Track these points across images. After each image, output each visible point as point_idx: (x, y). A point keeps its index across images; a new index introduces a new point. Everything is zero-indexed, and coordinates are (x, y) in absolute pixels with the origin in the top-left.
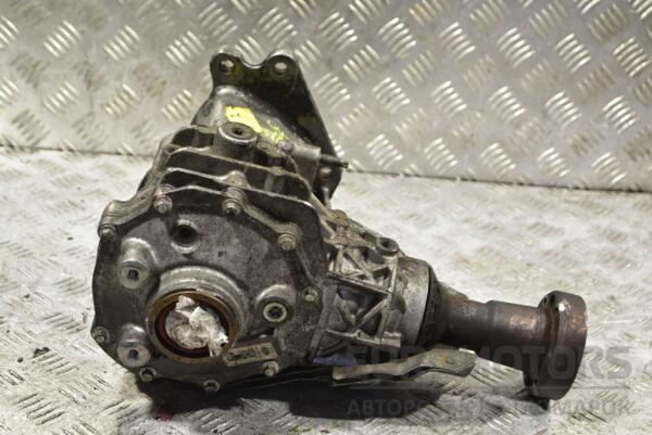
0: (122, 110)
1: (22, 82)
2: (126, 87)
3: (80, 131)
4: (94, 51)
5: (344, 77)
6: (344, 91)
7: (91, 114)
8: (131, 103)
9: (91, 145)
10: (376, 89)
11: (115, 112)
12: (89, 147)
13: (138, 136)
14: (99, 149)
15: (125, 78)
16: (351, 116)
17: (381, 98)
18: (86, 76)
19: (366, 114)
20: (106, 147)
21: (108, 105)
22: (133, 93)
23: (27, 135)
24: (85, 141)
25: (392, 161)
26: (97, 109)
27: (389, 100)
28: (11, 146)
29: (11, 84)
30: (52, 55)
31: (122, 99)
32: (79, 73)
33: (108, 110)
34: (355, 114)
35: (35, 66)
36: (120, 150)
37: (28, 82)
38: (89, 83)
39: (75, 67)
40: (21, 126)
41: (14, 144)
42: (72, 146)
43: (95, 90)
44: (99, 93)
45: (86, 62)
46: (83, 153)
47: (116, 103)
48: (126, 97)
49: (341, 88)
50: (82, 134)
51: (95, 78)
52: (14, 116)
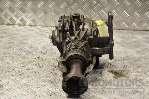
0: (52, 18)
1: (33, 13)
2: (52, 13)
3: (44, 22)
4: (46, 7)
5: (94, 10)
6: (94, 13)
7: (46, 19)
8: (53, 16)
9: (46, 25)
10: (100, 12)
11: (51, 18)
12: (45, 25)
13: (55, 23)
14: (48, 26)
15: (52, 12)
16: (95, 18)
17: (101, 14)
18: (45, 11)
19: (98, 17)
20: (49, 25)
21: (49, 17)
22: (54, 15)
23: (34, 23)
24: (45, 24)
26: (47, 18)
27: (103, 14)
28: (31, 25)
29: (31, 13)
30: (38, 8)
31: (52, 16)
32: (44, 11)
33: (49, 18)
34: (96, 17)
35: (35, 10)
36: (52, 26)
37: (34, 13)
38: (46, 13)
39: (43, 10)
40: (33, 22)
41: (32, 25)
42: (42, 25)
44: (47, 15)
45: (45, 9)
46: (45, 26)
47: (50, 16)
48: (52, 15)
49: (93, 12)
50: (44, 23)
51: (47, 12)
52: (31, 20)
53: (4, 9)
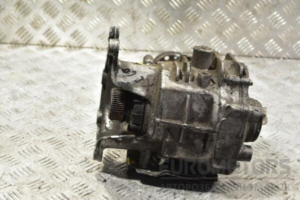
0: (148, 30)
1: (103, 18)
2: (151, 20)
3: (129, 40)
4: (136, 3)
5: (254, 12)
6: (254, 19)
7: (134, 32)
8: (153, 26)
9: (135, 47)
10: (269, 17)
11: (146, 32)
12: (133, 48)
13: (156, 42)
14: (138, 49)
15: (150, 15)
16: (258, 31)
17: (272, 22)
18: (132, 14)
19: (265, 30)
20: (141, 48)
21: (142, 28)
22: (154, 22)
24: (132, 45)
25: (277, 52)
26: (137, 30)
27: (276, 23)
28: (97, 48)
29: (97, 19)
30: (116, 5)
31: (149, 25)
32: (129, 14)
33: (142, 30)
34: (260, 30)
35: (109, 11)
36: (148, 49)
37: (106, 18)
38: (134, 18)
39: (127, 11)
40: (102, 39)
41: (99, 47)
42: (126, 48)
43: (136, 21)
44: (138, 23)
45: (132, 8)
46: (131, 51)
47: (146, 27)
48: (150, 24)
49: (252, 18)
50: (130, 42)
51: (136, 16)
52: (98, 34)
53: (31, 8)
